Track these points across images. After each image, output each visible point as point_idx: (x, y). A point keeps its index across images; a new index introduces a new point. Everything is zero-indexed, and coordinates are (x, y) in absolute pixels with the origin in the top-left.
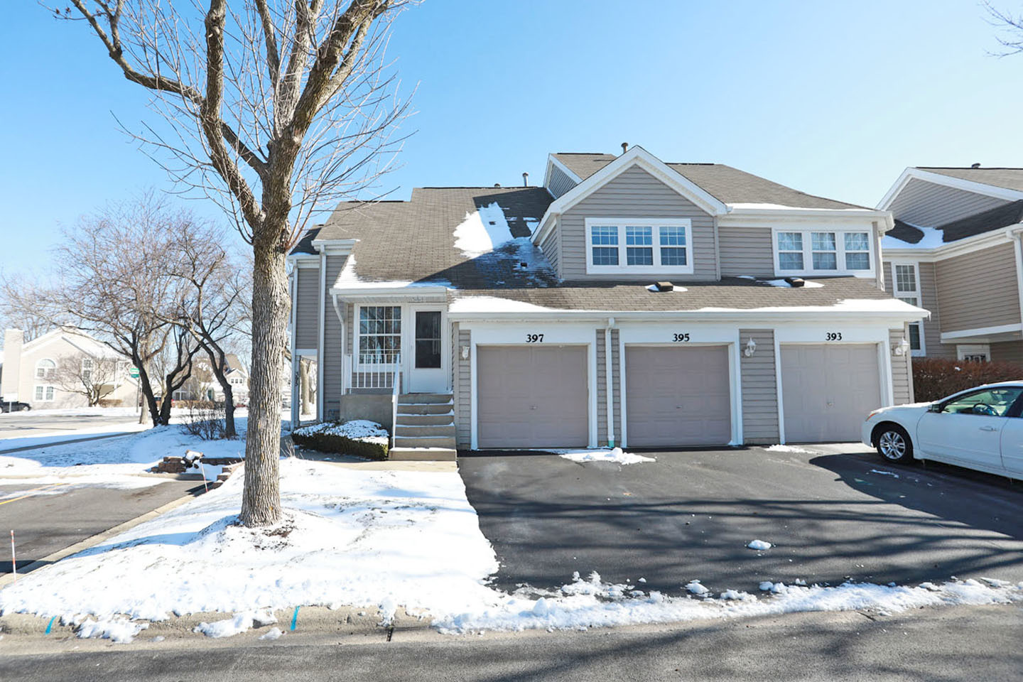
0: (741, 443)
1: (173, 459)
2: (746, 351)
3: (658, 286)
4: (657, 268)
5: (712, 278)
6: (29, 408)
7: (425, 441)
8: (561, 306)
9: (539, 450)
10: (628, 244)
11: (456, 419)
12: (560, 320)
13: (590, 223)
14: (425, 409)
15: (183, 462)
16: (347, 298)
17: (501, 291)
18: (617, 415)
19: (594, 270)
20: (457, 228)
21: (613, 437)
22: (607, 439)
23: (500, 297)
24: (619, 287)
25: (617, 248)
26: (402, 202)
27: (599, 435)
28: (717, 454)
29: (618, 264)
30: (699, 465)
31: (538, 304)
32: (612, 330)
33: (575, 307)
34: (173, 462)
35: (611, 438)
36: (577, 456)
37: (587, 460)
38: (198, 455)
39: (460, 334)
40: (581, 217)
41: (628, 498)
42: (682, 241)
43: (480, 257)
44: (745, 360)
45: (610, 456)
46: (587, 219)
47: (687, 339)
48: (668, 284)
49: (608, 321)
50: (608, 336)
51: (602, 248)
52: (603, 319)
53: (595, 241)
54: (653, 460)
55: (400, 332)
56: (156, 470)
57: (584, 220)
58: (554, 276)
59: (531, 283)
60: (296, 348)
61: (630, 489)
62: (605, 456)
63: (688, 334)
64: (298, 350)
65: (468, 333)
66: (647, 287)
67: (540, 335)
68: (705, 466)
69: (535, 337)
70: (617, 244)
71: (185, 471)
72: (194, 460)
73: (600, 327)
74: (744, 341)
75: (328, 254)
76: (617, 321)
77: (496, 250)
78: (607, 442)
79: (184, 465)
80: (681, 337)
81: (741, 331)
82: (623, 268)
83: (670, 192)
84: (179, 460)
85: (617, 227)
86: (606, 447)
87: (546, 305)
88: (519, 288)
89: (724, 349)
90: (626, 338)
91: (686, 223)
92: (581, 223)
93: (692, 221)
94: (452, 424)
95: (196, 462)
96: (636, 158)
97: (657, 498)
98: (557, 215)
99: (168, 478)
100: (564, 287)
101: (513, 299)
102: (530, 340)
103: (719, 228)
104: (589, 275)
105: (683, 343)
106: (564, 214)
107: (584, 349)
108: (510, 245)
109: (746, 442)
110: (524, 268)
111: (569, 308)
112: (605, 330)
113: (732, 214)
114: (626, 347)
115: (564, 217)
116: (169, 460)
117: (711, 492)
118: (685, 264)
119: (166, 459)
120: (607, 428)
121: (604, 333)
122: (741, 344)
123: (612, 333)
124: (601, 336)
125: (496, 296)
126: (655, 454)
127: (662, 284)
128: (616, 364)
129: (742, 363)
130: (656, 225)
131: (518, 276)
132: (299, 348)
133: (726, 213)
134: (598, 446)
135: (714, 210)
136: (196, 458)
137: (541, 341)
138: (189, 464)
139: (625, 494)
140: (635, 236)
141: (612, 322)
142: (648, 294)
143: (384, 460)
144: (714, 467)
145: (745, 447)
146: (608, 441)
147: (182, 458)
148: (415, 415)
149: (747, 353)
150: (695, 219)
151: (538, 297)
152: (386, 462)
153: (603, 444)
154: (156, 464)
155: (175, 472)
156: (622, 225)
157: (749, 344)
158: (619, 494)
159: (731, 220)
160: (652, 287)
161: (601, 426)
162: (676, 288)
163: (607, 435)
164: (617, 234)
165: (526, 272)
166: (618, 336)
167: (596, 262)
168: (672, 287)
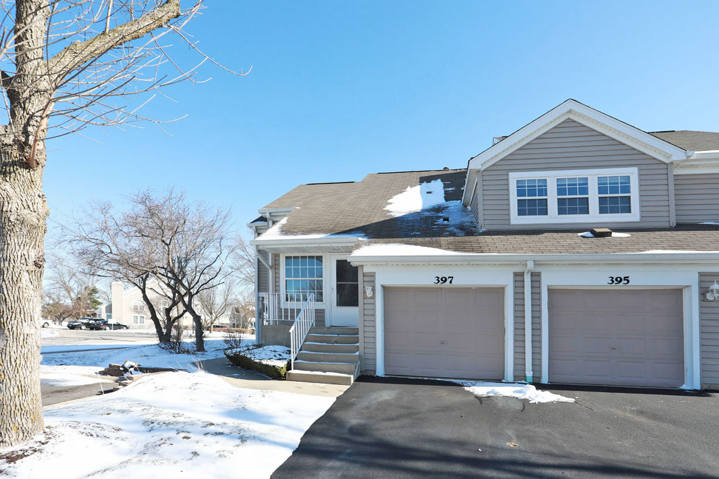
0: (699, 388)
1: (114, 366)
2: (708, 295)
3: (592, 232)
4: (594, 216)
5: (666, 225)
6: (127, 328)
7: (325, 366)
8: (473, 251)
9: (446, 380)
10: (558, 195)
11: (361, 349)
12: (470, 263)
13: (514, 177)
14: (335, 339)
15: (121, 369)
16: (268, 248)
17: (414, 239)
18: (537, 352)
19: (517, 220)
20: (393, 197)
21: (532, 373)
22: (525, 374)
23: (410, 244)
24: (546, 234)
25: (546, 199)
26: (353, 182)
27: (515, 370)
28: (662, 399)
29: (547, 214)
30: (632, 412)
31: (448, 249)
32: (532, 273)
33: (490, 251)
34: (115, 368)
35: (529, 374)
36: (481, 390)
37: (491, 394)
38: (133, 364)
39: (364, 276)
40: (505, 172)
41: (511, 450)
42: (627, 189)
43: (404, 215)
44: (705, 304)
45: (520, 392)
46: (511, 174)
47: (626, 282)
48: (607, 230)
49: (526, 264)
50: (527, 279)
51: (528, 200)
52: (521, 261)
53: (520, 193)
54: (571, 400)
55: (322, 277)
56: (103, 373)
57: (507, 175)
58: (475, 227)
59: (448, 233)
60: (259, 291)
61: (519, 437)
62: (514, 392)
63: (628, 277)
64: (260, 293)
65: (373, 275)
66: (580, 234)
67: (449, 277)
68: (641, 413)
69: (444, 279)
70: (546, 195)
71: (123, 376)
72: (130, 368)
73: (519, 269)
74: (704, 285)
75: (274, 220)
76: (536, 263)
77: (423, 211)
78: (525, 378)
79: (123, 371)
80: (619, 279)
81: (701, 275)
82: (553, 217)
83: (613, 142)
84: (119, 367)
85: (546, 180)
86: (523, 382)
87: (456, 250)
88: (433, 237)
89: (677, 293)
90: (549, 280)
91: (633, 173)
92: (505, 177)
93: (640, 170)
94: (357, 353)
95: (132, 369)
96: (570, 112)
97: (552, 455)
98: (478, 171)
99: (109, 379)
100: (483, 235)
101: (422, 246)
102: (439, 281)
103: (675, 175)
104: (512, 225)
105: (622, 286)
106: (485, 170)
107: (499, 291)
108: (439, 207)
109: (705, 387)
110: (446, 222)
111: (482, 252)
112: (523, 273)
113: (694, 160)
114: (548, 289)
115: (485, 173)
116: (112, 367)
117: (640, 454)
118: (630, 212)
119: (110, 366)
120: (525, 365)
121: (523, 275)
122: (700, 288)
123: (531, 275)
124: (519, 278)
125: (406, 244)
126: (578, 392)
127: (597, 230)
128: (536, 304)
129: (701, 307)
130: (593, 177)
131: (437, 228)
132: (261, 292)
133: (685, 159)
134: (514, 381)
135: (669, 157)
136: (132, 367)
137: (451, 282)
138: (126, 370)
139: (508, 444)
140: (567, 187)
141: (530, 265)
142: (579, 241)
143: (282, 380)
144: (654, 417)
145: (703, 392)
146: (525, 376)
147: (121, 365)
148: (323, 344)
149: (709, 297)
150: (642, 167)
151: (451, 243)
152: (283, 381)
153: (519, 379)
154: (103, 369)
155: (116, 376)
156: (552, 178)
157: (711, 288)
158: (500, 443)
159: (691, 166)
160: (588, 234)
161: (518, 362)
162: (614, 234)
163: (525, 370)
164: (546, 186)
165: (447, 225)
166: (540, 278)
167: (521, 212)
168: (611, 233)
